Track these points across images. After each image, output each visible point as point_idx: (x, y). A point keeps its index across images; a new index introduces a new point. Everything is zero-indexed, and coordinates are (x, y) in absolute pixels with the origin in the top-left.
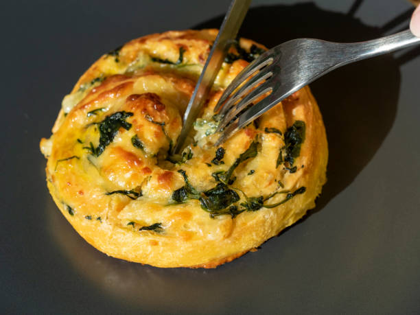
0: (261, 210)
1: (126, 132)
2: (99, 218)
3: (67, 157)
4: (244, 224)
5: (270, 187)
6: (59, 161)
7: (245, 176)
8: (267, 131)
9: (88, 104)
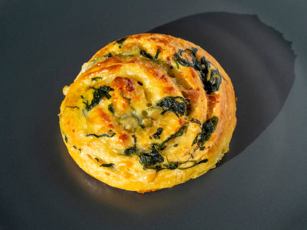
0: (176, 170)
1: (107, 100)
2: (80, 150)
3: (72, 106)
4: (163, 176)
5: (185, 157)
6: (67, 106)
7: (171, 147)
8: (192, 120)
9: (93, 73)
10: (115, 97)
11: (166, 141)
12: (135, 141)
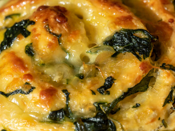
1: (24, 39)
5: (152, 124)
7: (129, 108)
8: (163, 67)
10: (37, 33)
11: (120, 99)
12: (68, 98)
